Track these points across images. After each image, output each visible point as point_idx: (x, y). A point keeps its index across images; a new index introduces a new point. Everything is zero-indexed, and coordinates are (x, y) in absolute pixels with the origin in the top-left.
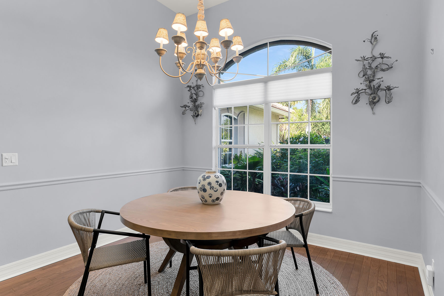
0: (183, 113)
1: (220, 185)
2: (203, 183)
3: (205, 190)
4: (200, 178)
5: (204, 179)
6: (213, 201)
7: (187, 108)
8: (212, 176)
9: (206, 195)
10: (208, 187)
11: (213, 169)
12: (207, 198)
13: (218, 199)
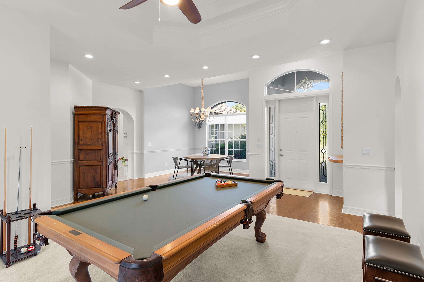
0: (194, 127)
1: (208, 151)
2: (204, 150)
3: (204, 152)
4: (203, 149)
5: (204, 149)
6: (206, 155)
7: (196, 124)
8: (206, 148)
9: (204, 153)
10: (205, 151)
11: (206, 147)
12: (205, 154)
13: (207, 154)
